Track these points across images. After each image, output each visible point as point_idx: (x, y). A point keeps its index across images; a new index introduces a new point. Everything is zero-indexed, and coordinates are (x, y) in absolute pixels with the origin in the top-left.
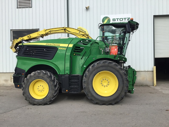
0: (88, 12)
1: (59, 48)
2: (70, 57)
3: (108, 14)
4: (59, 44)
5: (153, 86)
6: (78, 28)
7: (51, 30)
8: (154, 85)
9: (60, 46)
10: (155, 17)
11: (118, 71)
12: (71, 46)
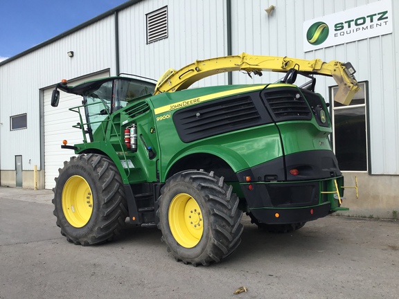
3: (323, 15)
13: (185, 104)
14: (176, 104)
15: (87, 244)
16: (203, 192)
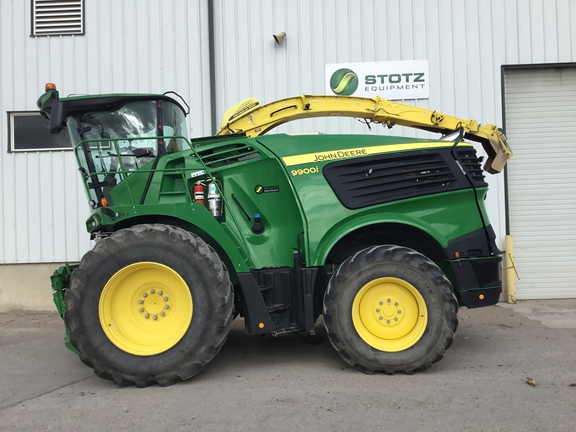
0: (282, 53)
3: (350, 61)
5: (507, 302)
8: (510, 301)
10: (507, 69)
13: (341, 155)
14: (326, 154)
15: (177, 380)
16: (429, 273)
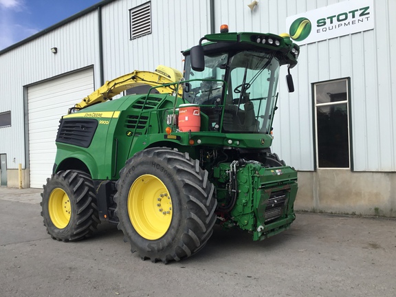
1: (101, 122)
2: (114, 139)
4: (100, 113)
6: (156, 70)
7: (117, 82)
9: (103, 116)
11: (170, 176)
12: (117, 114)
